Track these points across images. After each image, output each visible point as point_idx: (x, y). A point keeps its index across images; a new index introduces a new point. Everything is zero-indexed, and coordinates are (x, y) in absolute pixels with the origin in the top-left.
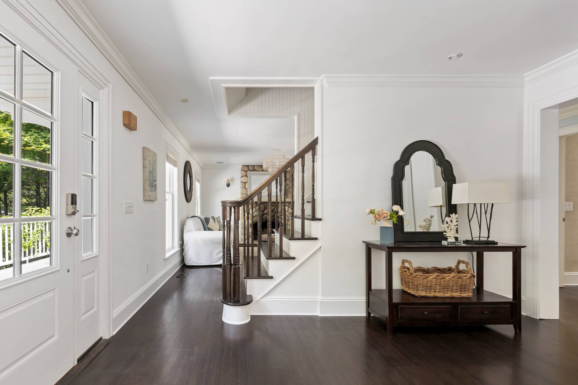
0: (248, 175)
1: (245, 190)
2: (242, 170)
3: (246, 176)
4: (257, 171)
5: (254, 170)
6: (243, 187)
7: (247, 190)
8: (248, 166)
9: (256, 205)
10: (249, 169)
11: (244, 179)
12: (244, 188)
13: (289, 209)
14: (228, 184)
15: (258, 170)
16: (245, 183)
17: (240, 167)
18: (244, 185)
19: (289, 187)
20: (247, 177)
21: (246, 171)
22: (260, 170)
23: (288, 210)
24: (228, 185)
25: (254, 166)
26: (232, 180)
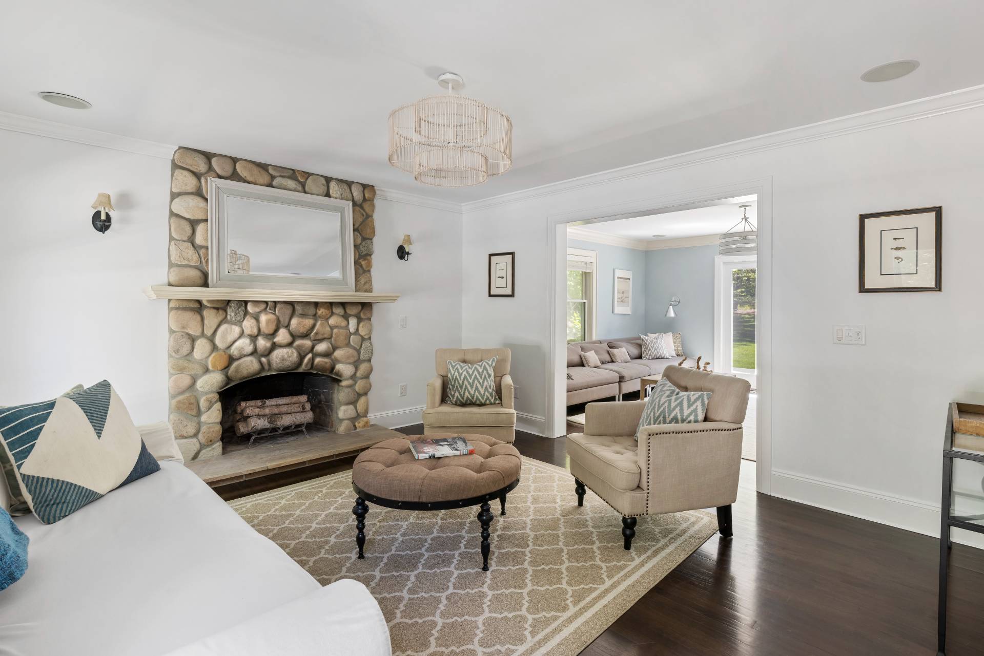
0: (211, 195)
1: (190, 253)
2: (175, 166)
3: (199, 193)
4: (248, 182)
5: (234, 176)
6: (186, 238)
7: (202, 252)
8: (208, 156)
9: (242, 313)
10: (210, 168)
11: (188, 207)
12: (189, 245)
13: (361, 325)
14: (103, 217)
15: (249, 178)
16: (194, 223)
17: (168, 151)
18: (188, 229)
19: (359, 255)
20: (206, 200)
21: (198, 176)
22: (261, 181)
23: (357, 330)
24: (102, 223)
25: (235, 161)
26: (126, 201)
